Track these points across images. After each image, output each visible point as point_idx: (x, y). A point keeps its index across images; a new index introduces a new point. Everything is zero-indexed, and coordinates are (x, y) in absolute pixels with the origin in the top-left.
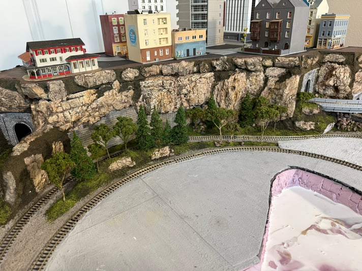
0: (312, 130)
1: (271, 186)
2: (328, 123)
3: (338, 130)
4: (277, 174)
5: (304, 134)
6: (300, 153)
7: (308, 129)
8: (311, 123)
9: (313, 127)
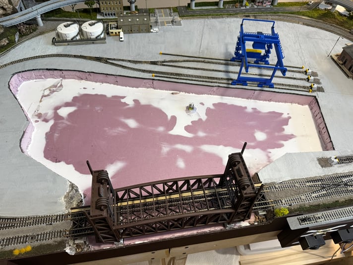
0: (8, 43)
1: (11, 90)
2: (14, 34)
3: (23, 36)
4: (9, 83)
5: (6, 49)
6: (12, 63)
7: (6, 44)
8: (4, 39)
9: (7, 42)
